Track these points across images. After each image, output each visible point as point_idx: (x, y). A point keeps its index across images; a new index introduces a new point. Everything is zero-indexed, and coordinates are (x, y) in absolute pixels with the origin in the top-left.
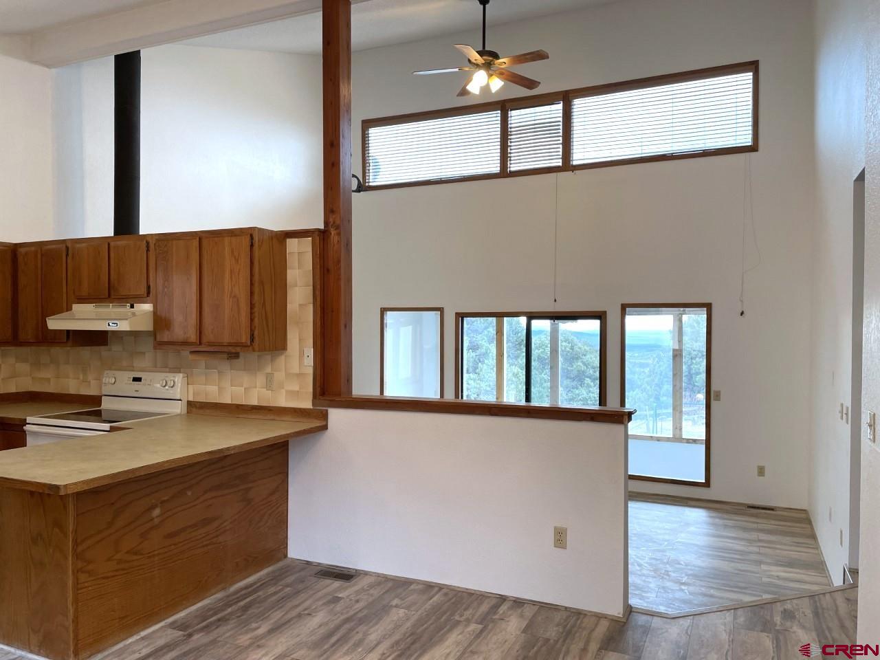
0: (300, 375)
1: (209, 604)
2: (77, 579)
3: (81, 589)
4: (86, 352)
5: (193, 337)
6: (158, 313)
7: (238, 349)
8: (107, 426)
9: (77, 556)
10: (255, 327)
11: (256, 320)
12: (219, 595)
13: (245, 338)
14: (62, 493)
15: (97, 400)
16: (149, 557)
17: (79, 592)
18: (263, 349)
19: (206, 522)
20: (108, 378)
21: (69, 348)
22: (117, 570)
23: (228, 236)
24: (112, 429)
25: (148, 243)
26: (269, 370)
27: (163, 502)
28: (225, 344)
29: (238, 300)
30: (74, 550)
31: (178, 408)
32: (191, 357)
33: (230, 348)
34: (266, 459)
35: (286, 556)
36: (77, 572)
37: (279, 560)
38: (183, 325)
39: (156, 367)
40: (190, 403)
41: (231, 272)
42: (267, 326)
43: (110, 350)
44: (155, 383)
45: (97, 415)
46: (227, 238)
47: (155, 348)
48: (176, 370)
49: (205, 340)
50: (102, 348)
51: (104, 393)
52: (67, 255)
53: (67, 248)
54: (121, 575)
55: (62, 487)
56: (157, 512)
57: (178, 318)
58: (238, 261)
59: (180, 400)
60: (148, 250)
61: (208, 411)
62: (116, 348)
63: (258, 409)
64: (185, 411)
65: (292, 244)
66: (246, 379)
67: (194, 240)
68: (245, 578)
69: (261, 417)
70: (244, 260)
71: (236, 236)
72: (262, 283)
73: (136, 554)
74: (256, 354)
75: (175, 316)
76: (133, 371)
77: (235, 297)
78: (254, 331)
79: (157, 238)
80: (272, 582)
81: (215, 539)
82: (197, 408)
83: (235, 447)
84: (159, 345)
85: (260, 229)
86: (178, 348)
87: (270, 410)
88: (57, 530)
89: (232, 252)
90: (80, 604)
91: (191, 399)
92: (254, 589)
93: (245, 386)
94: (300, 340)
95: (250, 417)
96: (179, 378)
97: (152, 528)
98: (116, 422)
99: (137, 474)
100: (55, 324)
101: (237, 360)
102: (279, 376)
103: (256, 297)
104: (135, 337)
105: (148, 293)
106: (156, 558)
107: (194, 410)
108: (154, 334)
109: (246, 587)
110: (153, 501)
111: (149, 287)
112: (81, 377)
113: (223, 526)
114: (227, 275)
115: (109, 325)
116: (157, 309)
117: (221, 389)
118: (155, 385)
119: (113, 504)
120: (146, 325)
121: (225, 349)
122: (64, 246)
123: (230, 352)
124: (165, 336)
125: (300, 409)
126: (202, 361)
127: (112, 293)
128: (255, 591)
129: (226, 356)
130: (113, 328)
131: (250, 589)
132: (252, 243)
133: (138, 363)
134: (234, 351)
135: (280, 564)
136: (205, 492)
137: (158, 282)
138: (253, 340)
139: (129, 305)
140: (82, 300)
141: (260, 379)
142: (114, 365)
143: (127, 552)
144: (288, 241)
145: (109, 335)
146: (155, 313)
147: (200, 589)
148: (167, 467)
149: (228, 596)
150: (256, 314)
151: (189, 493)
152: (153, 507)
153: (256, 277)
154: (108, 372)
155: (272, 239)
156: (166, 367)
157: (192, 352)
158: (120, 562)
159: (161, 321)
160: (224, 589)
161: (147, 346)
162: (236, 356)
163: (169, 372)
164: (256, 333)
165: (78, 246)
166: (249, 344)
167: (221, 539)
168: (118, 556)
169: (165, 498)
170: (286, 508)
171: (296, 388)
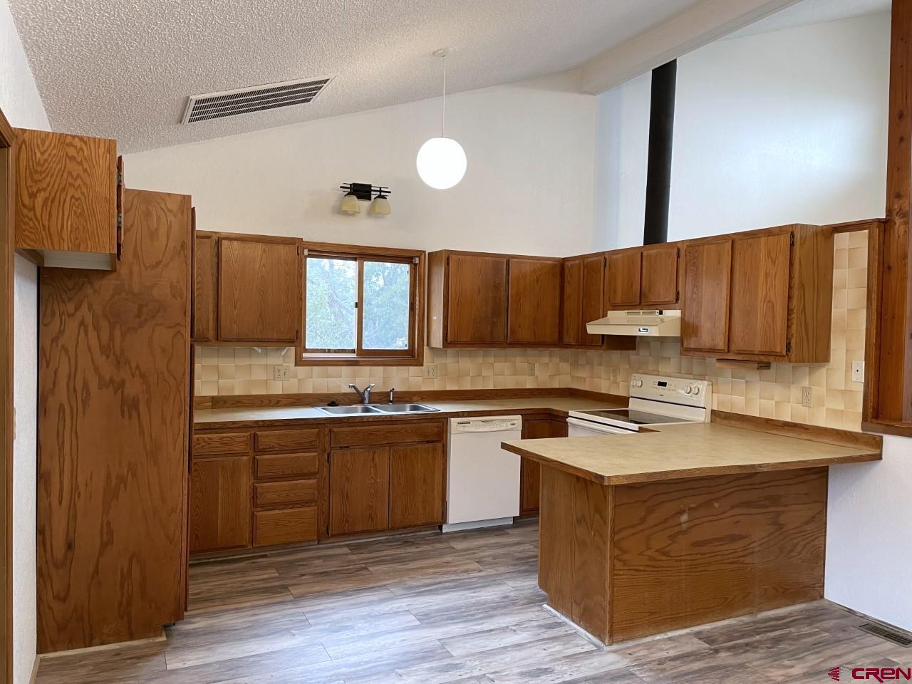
0: (846, 393)
1: (735, 625)
2: (614, 566)
3: (617, 575)
4: (616, 355)
5: (721, 344)
6: (686, 319)
7: (771, 359)
8: (636, 427)
9: (615, 544)
10: (792, 335)
11: (794, 327)
12: (746, 619)
13: (780, 348)
14: (606, 483)
15: (624, 401)
16: (676, 561)
17: (616, 577)
18: (801, 360)
19: (733, 538)
20: (636, 380)
21: (602, 351)
22: (647, 566)
23: (764, 236)
24: (641, 430)
25: (679, 250)
26: (806, 383)
27: (690, 509)
28: (756, 353)
29: (773, 304)
30: (612, 539)
31: (702, 417)
32: (718, 365)
33: (762, 357)
34: (803, 482)
35: (822, 597)
36: (614, 558)
37: (814, 599)
38: (712, 332)
39: (680, 373)
40: (713, 412)
41: (767, 275)
42: (807, 336)
43: (638, 354)
44: (680, 389)
45: (625, 415)
46: (763, 238)
47: (681, 354)
48: (702, 377)
49: (733, 348)
50: (631, 352)
51: (631, 395)
52: (605, 266)
53: (605, 260)
54: (651, 571)
55: (606, 479)
56: (684, 518)
57: (705, 325)
58: (775, 263)
59: (704, 408)
60: (678, 257)
61: (733, 422)
62: (643, 352)
63: (791, 426)
64: (708, 420)
65: (842, 240)
66: (777, 391)
67: (727, 244)
68: (774, 608)
69: (795, 435)
70: (783, 261)
71: (773, 235)
72: (802, 286)
73: (664, 554)
74: (791, 365)
75: (703, 322)
76: (659, 375)
77: (769, 301)
78: (790, 340)
79: (688, 244)
80: (808, 621)
81: (742, 559)
82: (720, 418)
83: (768, 465)
84: (686, 351)
85: (803, 226)
86: (705, 354)
87: (808, 429)
88: (597, 516)
89: (769, 252)
90: (616, 589)
91: (715, 408)
92: (784, 624)
93: (776, 399)
94: (847, 351)
95: (781, 433)
96: (703, 386)
97: (679, 533)
98: (644, 424)
99: (670, 477)
100: (593, 329)
101: (768, 370)
102: (818, 391)
103: (795, 302)
104: (661, 343)
105: (677, 299)
106: (683, 563)
107: (718, 420)
108: (681, 340)
109: (776, 619)
110: (682, 506)
111: (678, 293)
112: (612, 379)
113: (751, 546)
114: (762, 279)
115: (640, 331)
116: (685, 315)
117: (748, 401)
118: (679, 391)
119: (645, 501)
120: (675, 332)
121: (757, 359)
122: (603, 257)
123: (761, 361)
124: (692, 343)
125: (845, 432)
126: (728, 369)
127: (643, 301)
128: (787, 626)
129: (756, 365)
130: (643, 333)
131: (780, 622)
132: (793, 242)
133: (663, 368)
134: (766, 360)
135: (815, 604)
136: (732, 508)
137: (686, 289)
138: (789, 350)
139: (658, 311)
140: (616, 307)
141: (795, 392)
142: (640, 369)
143: (657, 551)
144: (836, 235)
145: (637, 340)
146: (683, 319)
147: (726, 607)
148: (697, 474)
149: (755, 622)
150: (795, 321)
151: (716, 505)
152: (681, 512)
153: (796, 280)
154: (637, 375)
155: (817, 235)
156: (691, 374)
157: (719, 360)
158: (651, 558)
159: (688, 328)
160: (750, 613)
161: (673, 352)
162: (767, 366)
163: (694, 379)
164: (793, 342)
165: (615, 256)
166: (784, 353)
167: (748, 560)
168: (649, 553)
169: (693, 506)
170: (823, 543)
171: (842, 407)
